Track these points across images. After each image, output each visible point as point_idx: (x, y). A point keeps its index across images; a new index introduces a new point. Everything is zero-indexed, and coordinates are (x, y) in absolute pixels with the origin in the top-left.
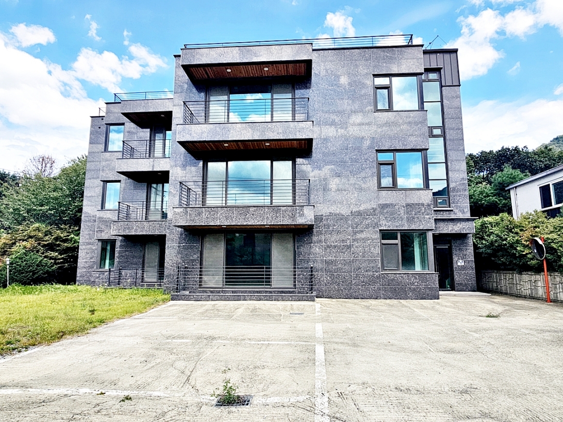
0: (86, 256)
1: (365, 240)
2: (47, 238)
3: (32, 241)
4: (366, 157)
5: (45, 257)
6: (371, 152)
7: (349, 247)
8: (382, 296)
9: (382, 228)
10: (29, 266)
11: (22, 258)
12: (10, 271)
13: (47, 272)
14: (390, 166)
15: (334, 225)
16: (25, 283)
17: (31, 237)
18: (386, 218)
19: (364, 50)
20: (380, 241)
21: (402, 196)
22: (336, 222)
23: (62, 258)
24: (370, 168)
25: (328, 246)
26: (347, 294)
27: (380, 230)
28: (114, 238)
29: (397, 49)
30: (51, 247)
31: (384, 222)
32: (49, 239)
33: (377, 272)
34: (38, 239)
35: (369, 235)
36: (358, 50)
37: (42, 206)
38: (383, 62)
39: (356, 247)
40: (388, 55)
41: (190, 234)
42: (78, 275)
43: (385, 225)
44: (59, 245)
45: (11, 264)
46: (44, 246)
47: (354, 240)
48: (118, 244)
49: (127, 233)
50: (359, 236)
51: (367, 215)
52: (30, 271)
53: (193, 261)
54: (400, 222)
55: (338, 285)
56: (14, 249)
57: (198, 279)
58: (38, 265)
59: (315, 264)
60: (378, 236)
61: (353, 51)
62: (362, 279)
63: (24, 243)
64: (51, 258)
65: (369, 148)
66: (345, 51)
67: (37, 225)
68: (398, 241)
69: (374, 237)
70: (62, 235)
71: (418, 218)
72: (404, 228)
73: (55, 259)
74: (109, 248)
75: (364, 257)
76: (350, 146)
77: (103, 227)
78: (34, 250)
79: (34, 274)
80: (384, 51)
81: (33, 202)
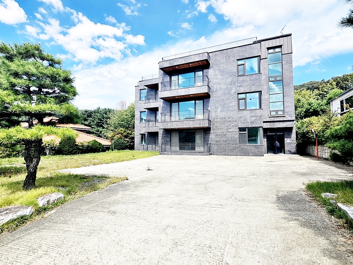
0: (137, 140)
1: (232, 132)
2: (125, 133)
3: (120, 134)
4: (233, 97)
5: (124, 140)
6: (235, 94)
7: (225, 135)
8: (239, 154)
9: (239, 127)
10: (120, 144)
11: (117, 141)
12: (114, 145)
13: (125, 146)
14: (244, 100)
15: (219, 126)
16: (119, 149)
17: (120, 133)
18: (241, 122)
19: (233, 49)
20: (239, 132)
21: (248, 113)
22: (220, 125)
23: (130, 141)
24: (235, 101)
25: (217, 135)
26: (224, 154)
27: (239, 128)
28: (145, 133)
29: (248, 46)
30: (126, 137)
31: (240, 124)
32: (125, 134)
33: (237, 145)
34: (122, 134)
35: (234, 130)
36: (230, 49)
37: (123, 121)
38: (241, 53)
39: (228, 135)
40: (244, 49)
41: (166, 131)
42: (135, 147)
43: (241, 125)
44: (129, 136)
45: (114, 143)
46: (124, 136)
47: (227, 132)
48: (146, 135)
49: (148, 131)
50: (229, 130)
51: (233, 122)
52: (120, 146)
53: (168, 141)
54: (247, 124)
55: (221, 150)
56: (115, 138)
57: (170, 148)
58: (122, 143)
59: (212, 142)
60: (238, 130)
61: (228, 50)
62: (230, 148)
63: (118, 135)
64: (126, 141)
65: (234, 93)
66: (225, 50)
67: (121, 129)
68: (246, 132)
69: (236, 131)
70: (129, 132)
71: (255, 122)
72: (249, 127)
73: (128, 141)
74: (144, 137)
75: (231, 139)
76: (226, 92)
77: (141, 129)
78: (121, 138)
79: (121, 146)
80: (242, 48)
81: (119, 121)
